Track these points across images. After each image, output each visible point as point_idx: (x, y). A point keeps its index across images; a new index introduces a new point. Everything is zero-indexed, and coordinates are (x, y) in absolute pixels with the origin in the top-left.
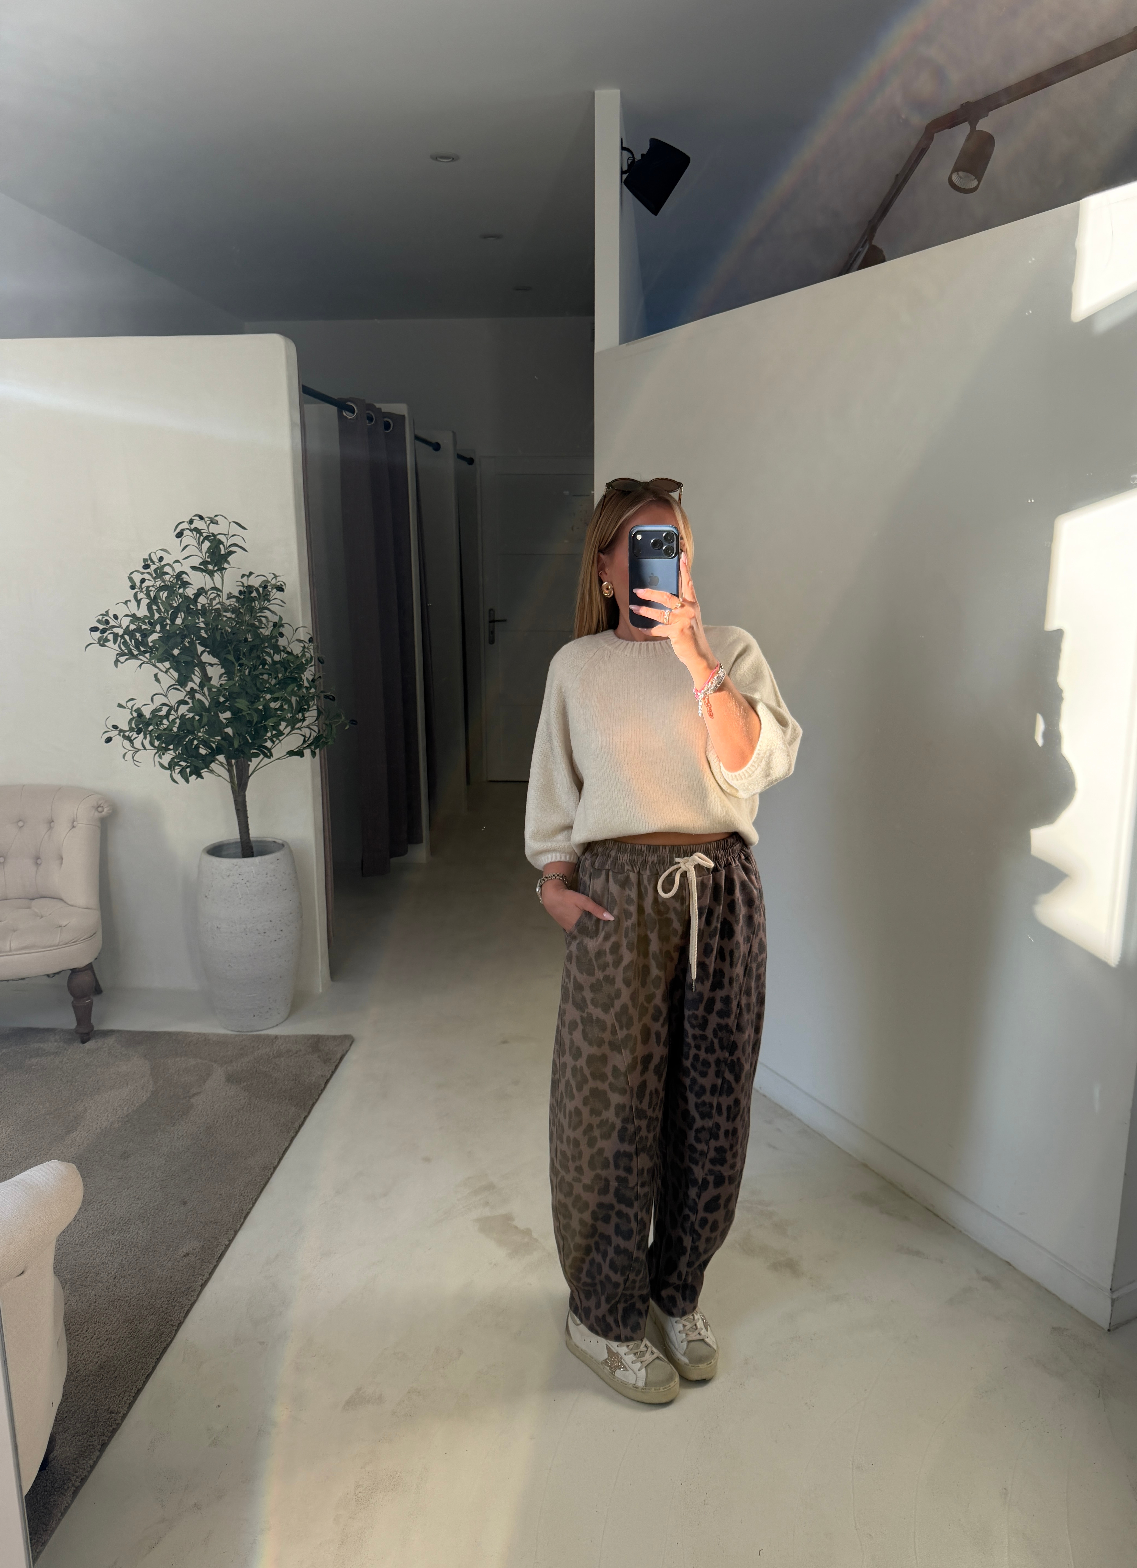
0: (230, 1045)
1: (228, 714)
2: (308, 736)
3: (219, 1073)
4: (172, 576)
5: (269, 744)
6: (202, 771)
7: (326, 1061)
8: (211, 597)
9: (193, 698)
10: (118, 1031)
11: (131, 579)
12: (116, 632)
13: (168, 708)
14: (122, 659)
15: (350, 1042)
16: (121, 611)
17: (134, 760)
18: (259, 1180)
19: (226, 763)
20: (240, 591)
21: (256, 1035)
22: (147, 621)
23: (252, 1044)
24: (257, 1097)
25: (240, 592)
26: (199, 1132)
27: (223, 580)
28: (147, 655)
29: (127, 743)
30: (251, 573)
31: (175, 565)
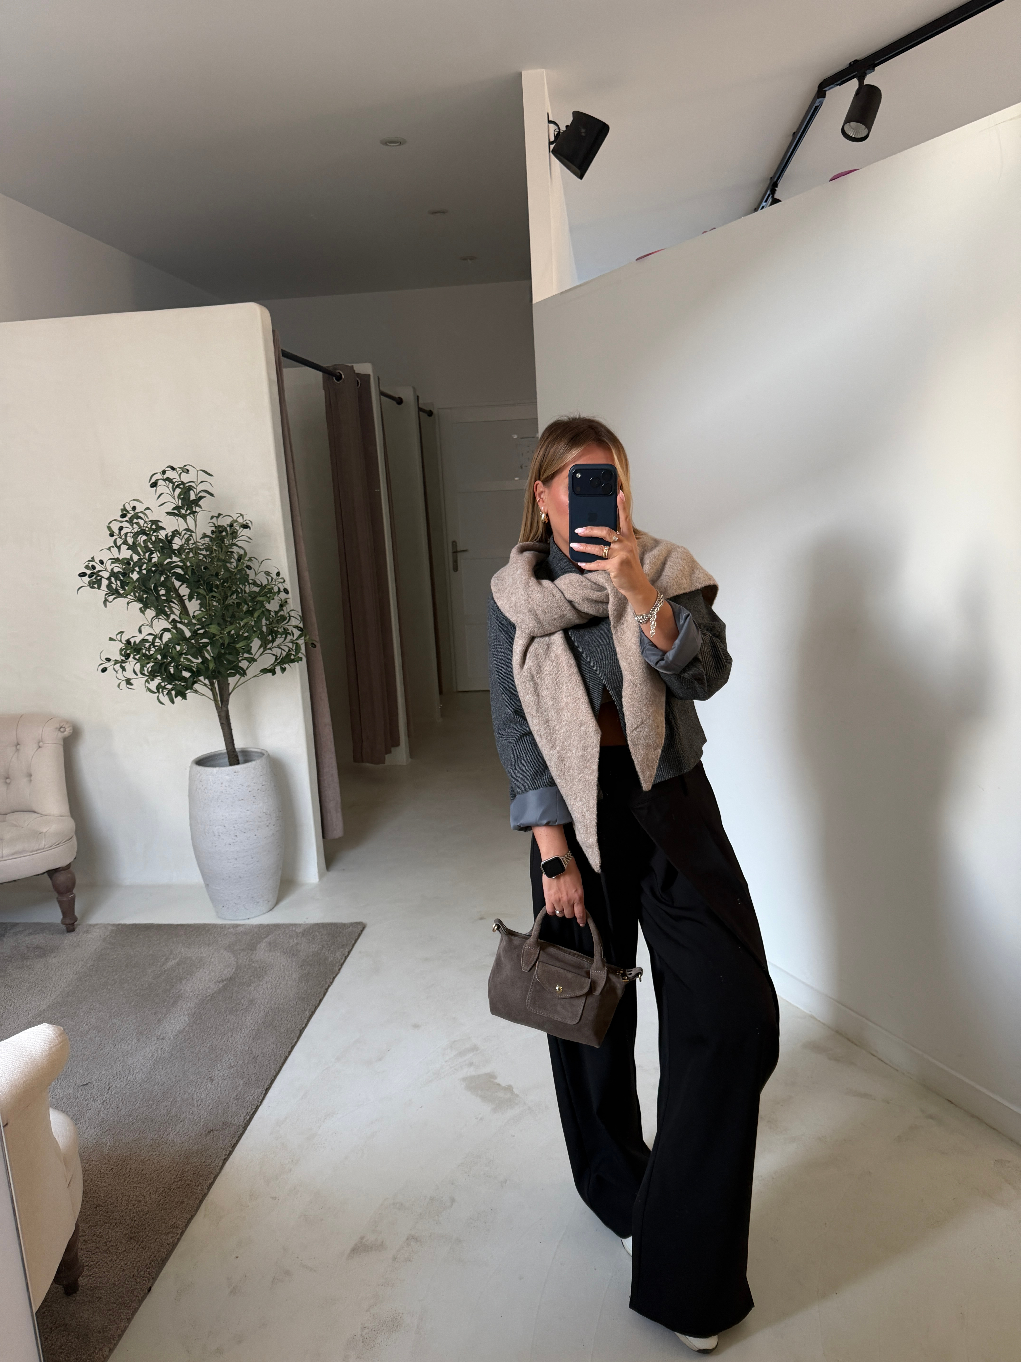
4: (145, 522)
6: (186, 692)
7: (343, 946)
8: (185, 538)
11: (110, 527)
13: (153, 637)
14: (110, 598)
15: (362, 929)
16: (105, 556)
19: (209, 684)
20: (212, 530)
27: (196, 522)
28: (132, 594)
30: (220, 515)
31: (147, 512)
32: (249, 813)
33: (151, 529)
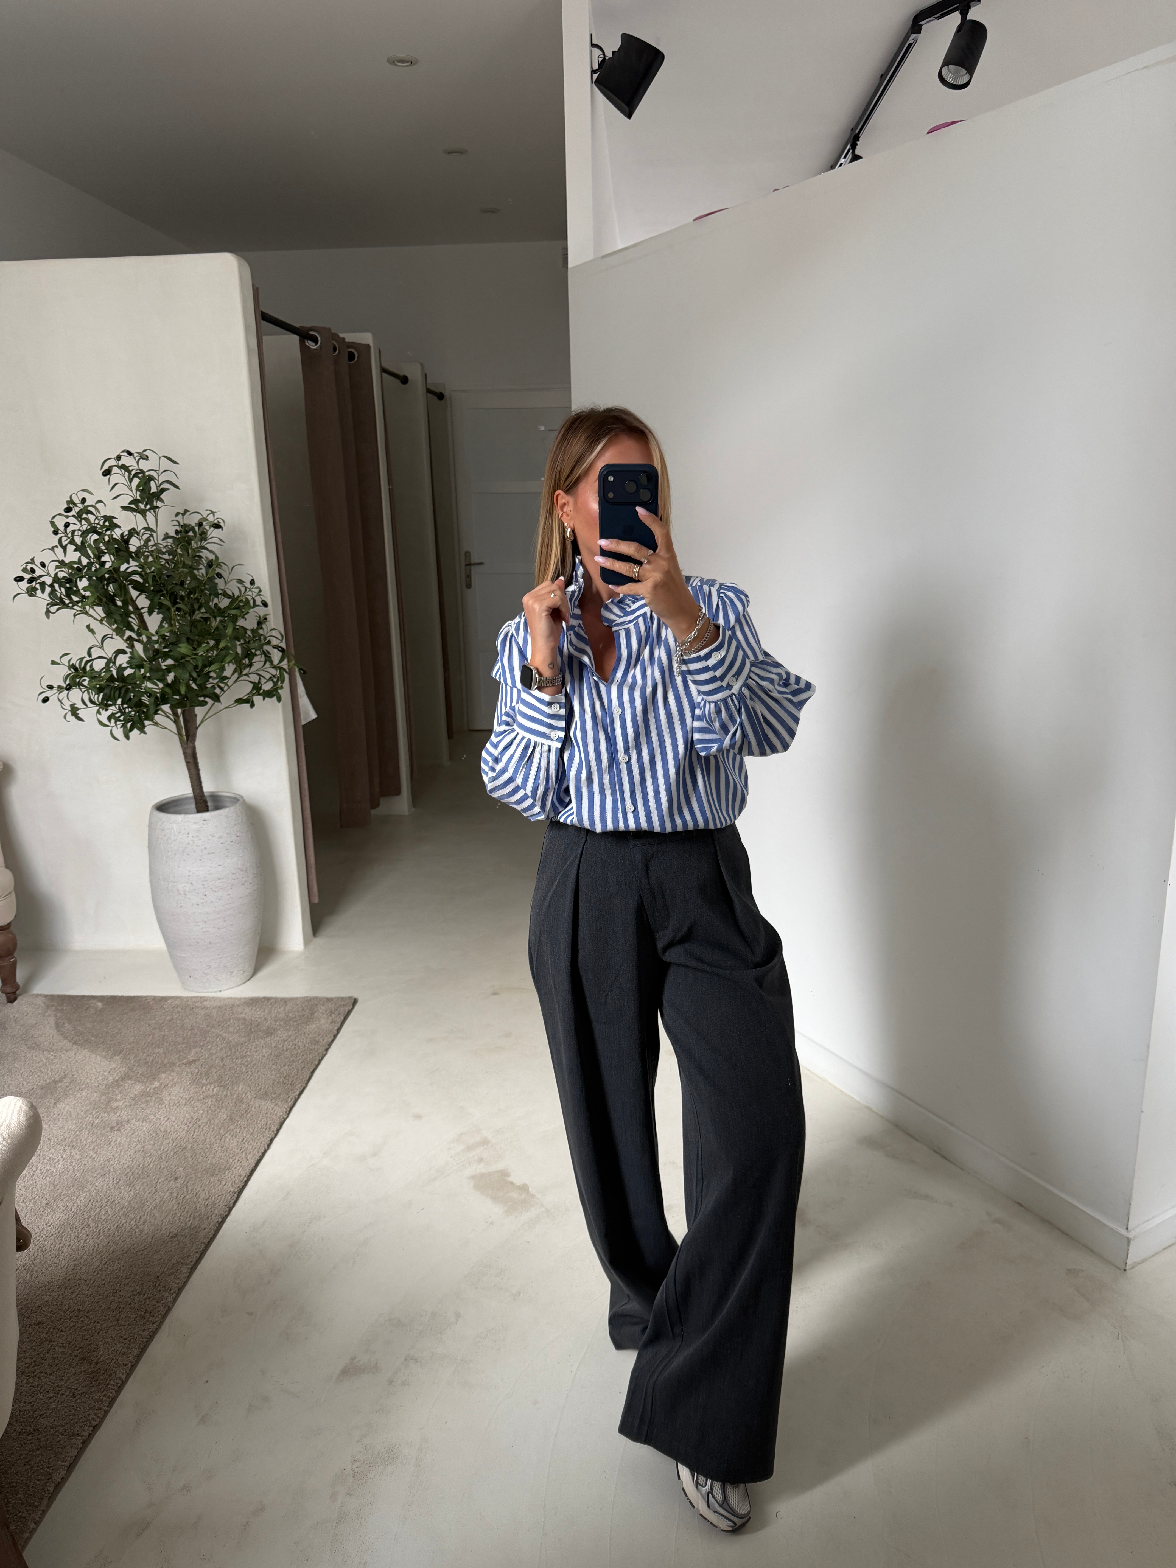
1: (170, 662)
5: (216, 691)
6: (144, 724)
8: (144, 538)
11: (52, 523)
12: (44, 581)
14: (53, 609)
15: (353, 1004)
16: (47, 558)
19: (171, 714)
20: (177, 530)
27: (157, 520)
28: (80, 604)
30: (186, 511)
31: (98, 506)
32: (220, 868)
33: (104, 526)
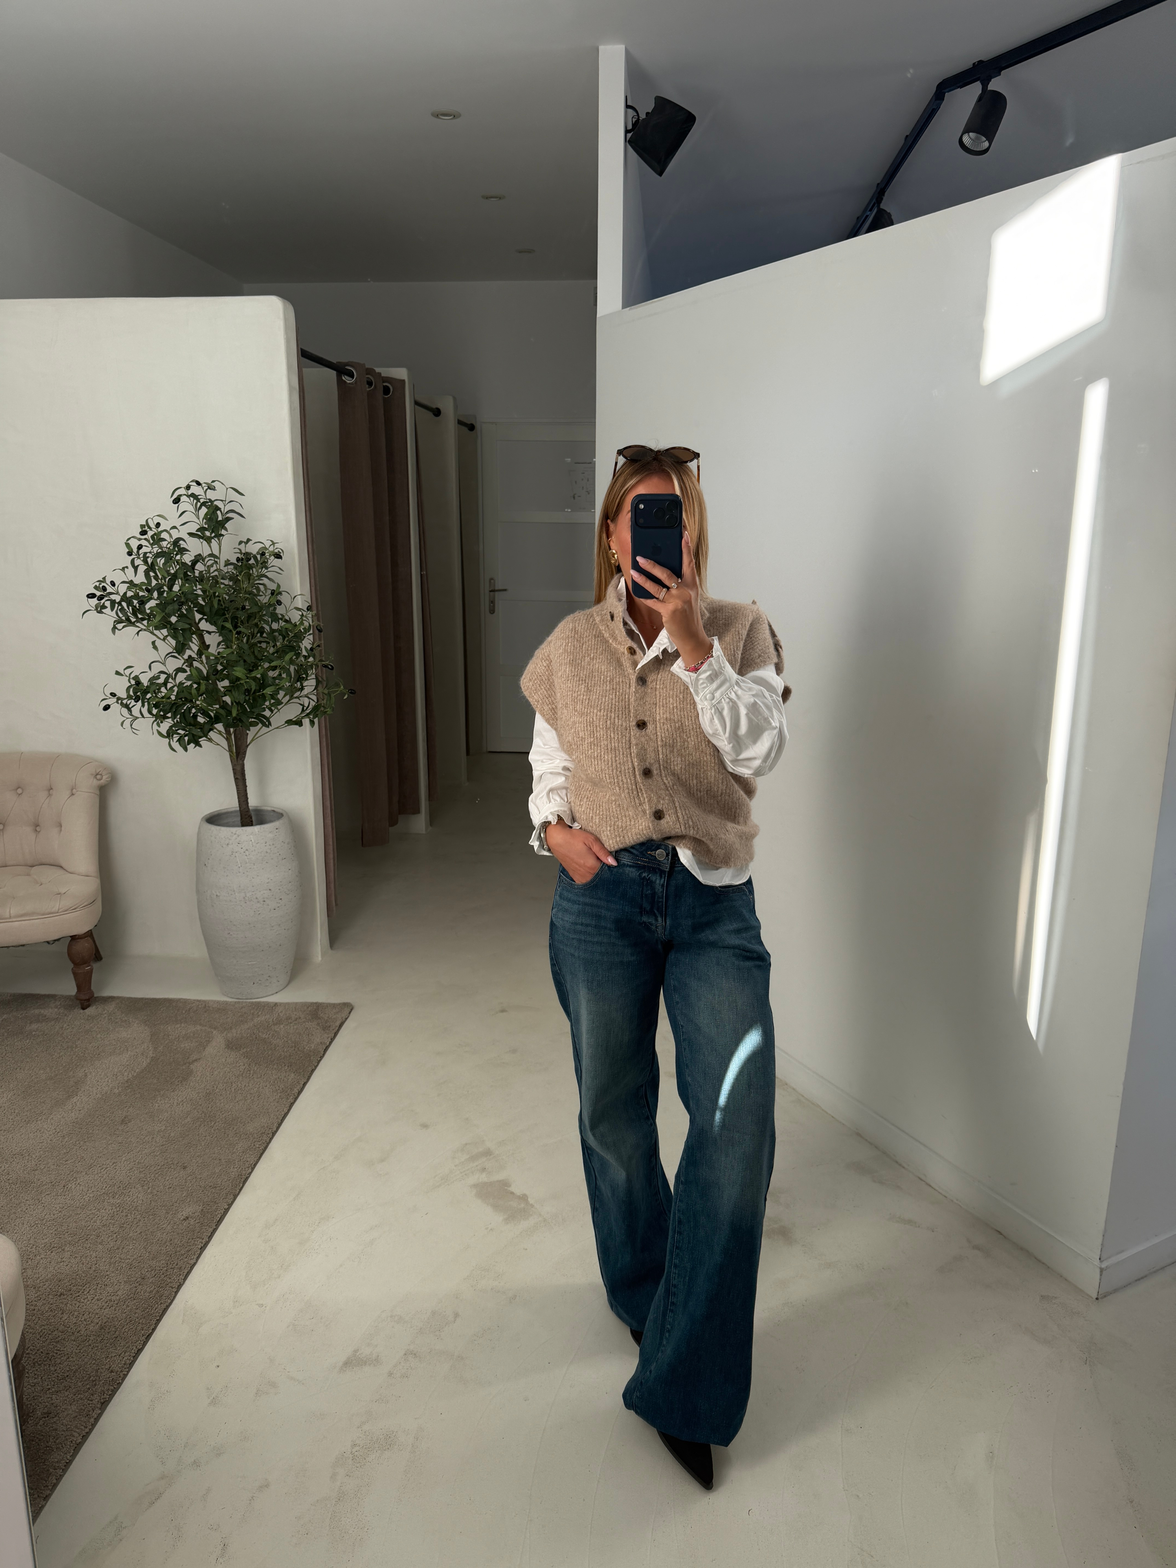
0: (229, 1012)
1: (226, 683)
2: (306, 705)
3: (218, 1041)
4: (169, 543)
5: (267, 713)
6: (200, 740)
7: (325, 1029)
8: (207, 564)
9: (191, 665)
10: (118, 998)
11: (128, 545)
12: (113, 599)
13: (166, 676)
14: (120, 626)
15: (349, 1010)
16: (118, 577)
17: (132, 728)
18: (257, 1146)
19: (224, 732)
20: (238, 557)
21: (256, 1002)
22: (144, 587)
23: (252, 1011)
24: (256, 1063)
25: (238, 560)
26: (198, 1098)
27: (220, 547)
28: (145, 622)
29: (125, 711)
30: (249, 540)
31: (172, 531)
